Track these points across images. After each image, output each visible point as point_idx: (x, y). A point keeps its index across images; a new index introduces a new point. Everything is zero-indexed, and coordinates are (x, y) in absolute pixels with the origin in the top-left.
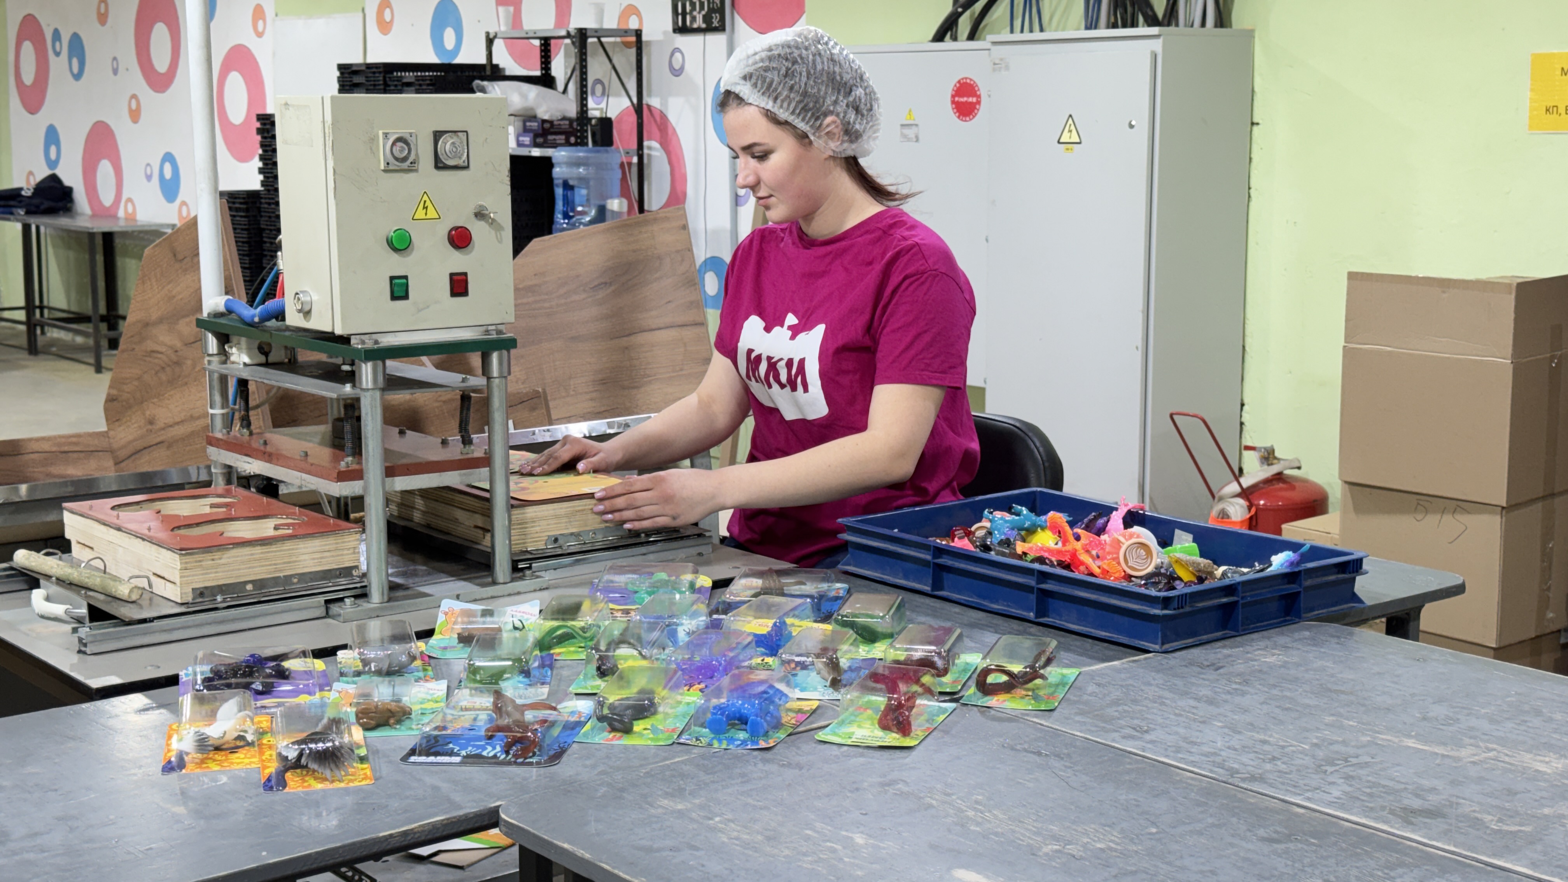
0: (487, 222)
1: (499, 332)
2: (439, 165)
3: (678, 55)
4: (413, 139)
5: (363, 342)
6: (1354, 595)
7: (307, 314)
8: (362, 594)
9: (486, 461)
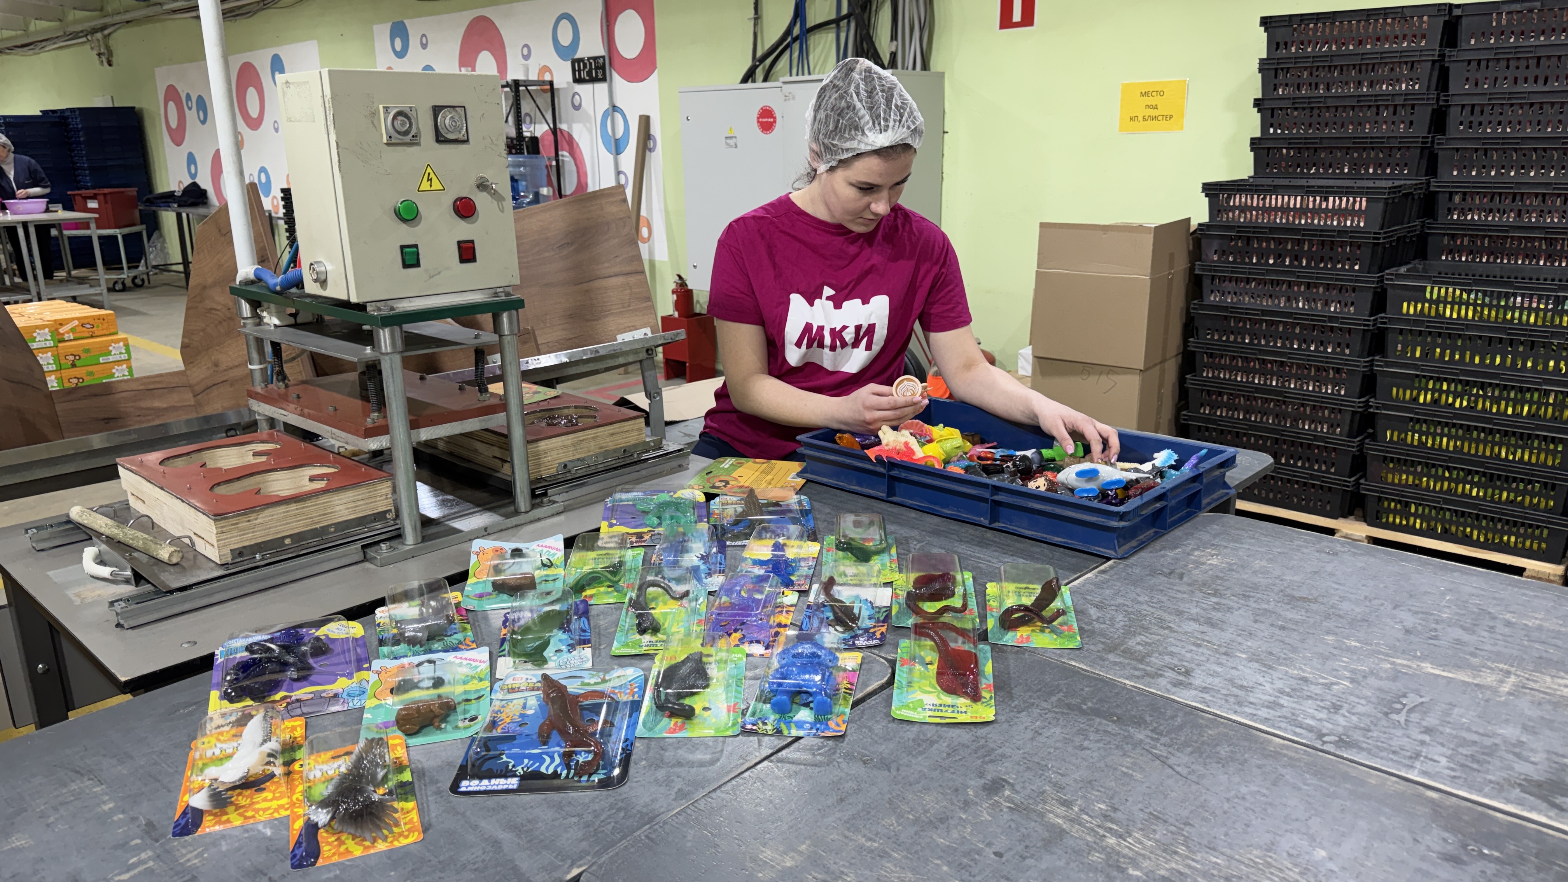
0: (489, 193)
1: (508, 294)
2: (440, 139)
3: (577, 97)
4: (414, 112)
5: (379, 309)
6: (1225, 483)
7: (323, 283)
8: (398, 536)
9: (502, 405)
